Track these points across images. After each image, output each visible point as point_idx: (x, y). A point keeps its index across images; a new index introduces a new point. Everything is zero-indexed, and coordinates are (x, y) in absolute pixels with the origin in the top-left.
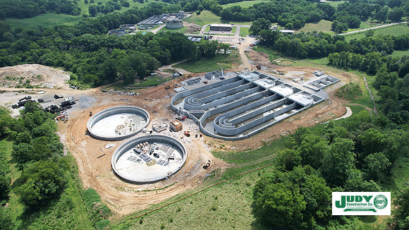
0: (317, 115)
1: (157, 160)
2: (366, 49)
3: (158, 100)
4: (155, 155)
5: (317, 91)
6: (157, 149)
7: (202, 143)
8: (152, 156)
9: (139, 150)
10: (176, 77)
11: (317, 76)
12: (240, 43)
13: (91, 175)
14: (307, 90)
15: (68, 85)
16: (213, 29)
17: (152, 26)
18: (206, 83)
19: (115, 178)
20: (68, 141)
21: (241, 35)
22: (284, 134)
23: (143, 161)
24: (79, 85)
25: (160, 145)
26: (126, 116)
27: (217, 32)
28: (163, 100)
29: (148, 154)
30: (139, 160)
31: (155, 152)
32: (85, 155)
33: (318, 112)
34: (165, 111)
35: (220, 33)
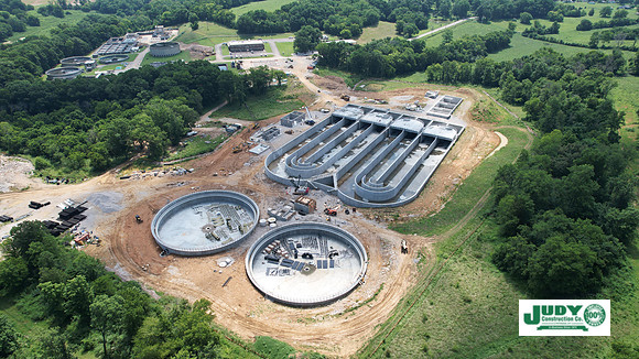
0: (472, 149)
1: (314, 262)
2: (461, 55)
3: (238, 173)
4: (304, 256)
5: (448, 118)
6: (299, 246)
7: (364, 220)
8: (300, 260)
9: (272, 256)
10: (233, 131)
11: (433, 97)
12: (291, 67)
13: (238, 316)
14: (437, 119)
15: (39, 180)
16: (233, 49)
17: (125, 55)
18: (290, 133)
19: (280, 307)
20: (139, 275)
21: (283, 55)
22: (456, 181)
23: (292, 271)
24: (65, 175)
25: (300, 240)
26: (203, 208)
27: (244, 54)
28: (246, 172)
29: (293, 259)
30: (285, 271)
31: (301, 251)
32: (195, 289)
33: (471, 144)
34: (266, 187)
35: (249, 54)
